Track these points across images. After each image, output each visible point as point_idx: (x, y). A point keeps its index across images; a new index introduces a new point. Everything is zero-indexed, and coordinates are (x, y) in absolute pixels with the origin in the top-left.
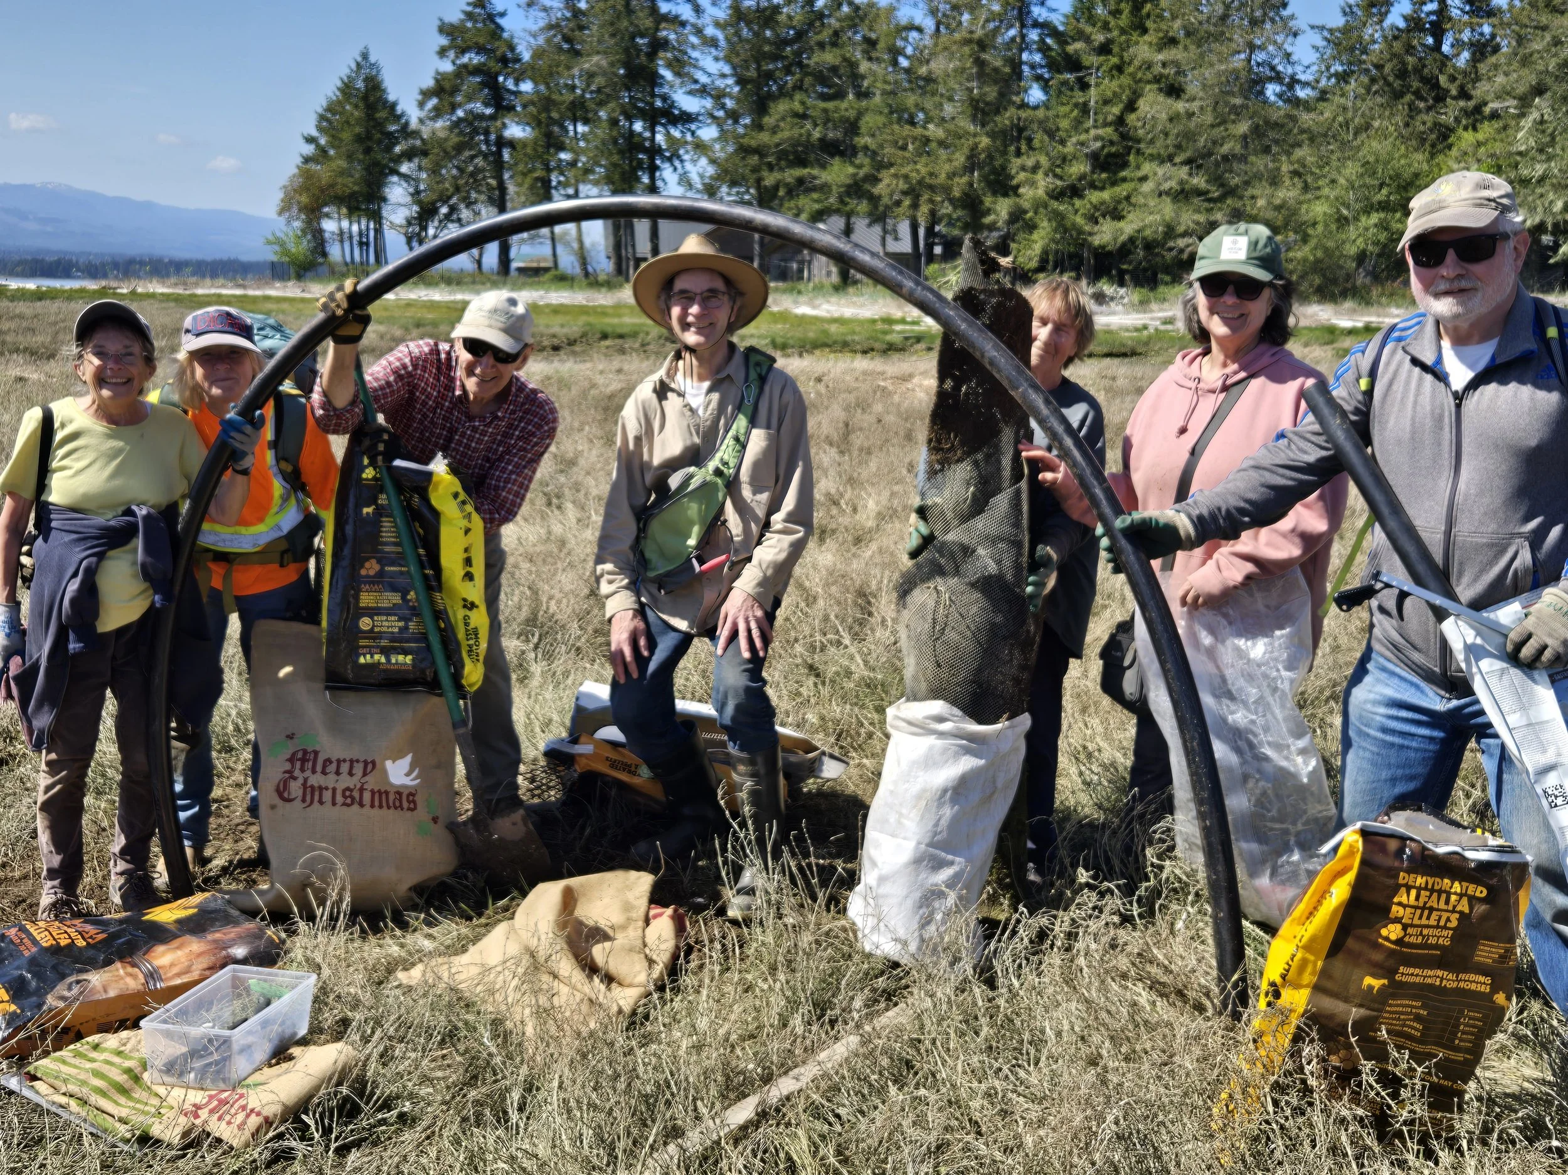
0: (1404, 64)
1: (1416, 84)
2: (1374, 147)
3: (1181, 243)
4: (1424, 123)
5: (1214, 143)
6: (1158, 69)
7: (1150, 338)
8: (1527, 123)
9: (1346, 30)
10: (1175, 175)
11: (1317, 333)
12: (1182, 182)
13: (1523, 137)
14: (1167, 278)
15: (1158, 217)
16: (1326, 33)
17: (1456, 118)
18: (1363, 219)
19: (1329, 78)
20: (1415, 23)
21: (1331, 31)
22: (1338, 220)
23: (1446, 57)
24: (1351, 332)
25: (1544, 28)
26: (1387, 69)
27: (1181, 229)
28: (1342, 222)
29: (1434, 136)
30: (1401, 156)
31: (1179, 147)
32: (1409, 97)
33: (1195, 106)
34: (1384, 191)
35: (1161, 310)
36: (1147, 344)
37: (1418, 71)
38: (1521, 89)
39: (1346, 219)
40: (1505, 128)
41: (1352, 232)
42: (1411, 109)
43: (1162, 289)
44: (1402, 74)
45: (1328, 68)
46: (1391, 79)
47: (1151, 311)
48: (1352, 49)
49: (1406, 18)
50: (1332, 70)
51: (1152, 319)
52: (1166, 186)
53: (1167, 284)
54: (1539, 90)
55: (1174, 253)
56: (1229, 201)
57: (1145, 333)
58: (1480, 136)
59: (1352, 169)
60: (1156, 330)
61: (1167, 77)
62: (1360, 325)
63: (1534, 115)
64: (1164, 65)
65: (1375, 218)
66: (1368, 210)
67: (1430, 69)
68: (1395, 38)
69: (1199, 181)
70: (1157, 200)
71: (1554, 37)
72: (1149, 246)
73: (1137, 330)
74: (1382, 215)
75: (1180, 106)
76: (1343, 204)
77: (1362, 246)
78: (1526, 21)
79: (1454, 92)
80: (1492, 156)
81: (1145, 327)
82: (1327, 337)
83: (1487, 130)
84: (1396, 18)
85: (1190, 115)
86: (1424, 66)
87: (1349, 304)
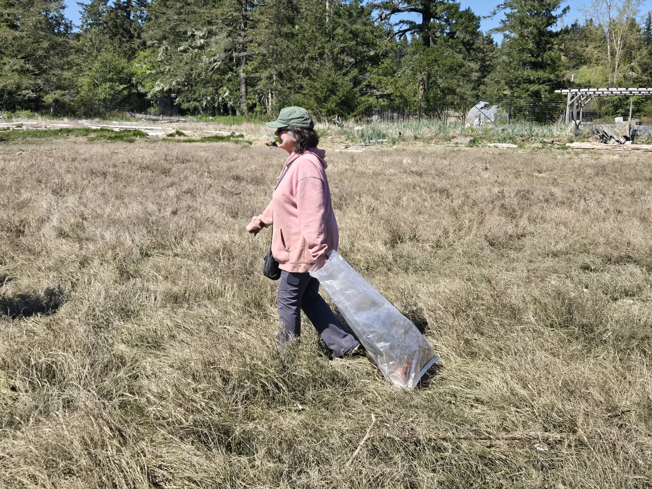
0: (115, 22)
1: (121, 31)
2: (105, 56)
3: (24, 92)
4: (126, 47)
5: (35, 50)
6: (6, 16)
7: (9, 133)
8: (161, 50)
9: (92, 6)
10: (19, 63)
11: (81, 131)
12: (22, 67)
13: (160, 55)
14: (19, 107)
15: (12, 81)
16: (84, 6)
17: (138, 46)
18: (104, 85)
19: (87, 25)
20: (118, 6)
21: (86, 5)
22: (94, 85)
23: (132, 21)
24: (95, 131)
25: (164, 14)
26: (110, 24)
27: (24, 86)
28: (96, 86)
29: (130, 53)
30: (116, 60)
31: (19, 51)
32: (119, 36)
33: (24, 34)
34: (111, 74)
35: (17, 121)
36: (8, 135)
37: (122, 26)
38: (158, 37)
39: (97, 84)
40: (154, 51)
41: (100, 90)
42: (120, 41)
43: (17, 112)
44: (116, 26)
45: (86, 21)
46: (111, 28)
47: (13, 122)
48: (95, 14)
49: (115, 4)
50: (88, 22)
51: (12, 125)
52: (15, 68)
53: (19, 110)
54: (165, 38)
55: (21, 96)
56: (44, 75)
57: (8, 131)
58: (146, 54)
59: (97, 65)
60: (13, 129)
61: (10, 20)
62: (99, 128)
63: (163, 47)
64: (9, 15)
65: (108, 84)
66: (105, 81)
67: (126, 25)
68: (112, 12)
69: (29, 66)
70: (11, 74)
71: (167, 18)
72: (10, 93)
73: (4, 130)
74: (111, 84)
75: (17, 34)
76: (95, 78)
77: (105, 96)
78: (157, 10)
79: (136, 35)
80: (150, 62)
81: (8, 128)
82: (85, 133)
83: (148, 52)
84: (111, 3)
85: (22, 38)
86: (124, 24)
87: (97, 120)
